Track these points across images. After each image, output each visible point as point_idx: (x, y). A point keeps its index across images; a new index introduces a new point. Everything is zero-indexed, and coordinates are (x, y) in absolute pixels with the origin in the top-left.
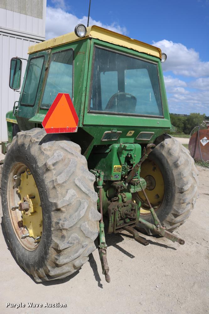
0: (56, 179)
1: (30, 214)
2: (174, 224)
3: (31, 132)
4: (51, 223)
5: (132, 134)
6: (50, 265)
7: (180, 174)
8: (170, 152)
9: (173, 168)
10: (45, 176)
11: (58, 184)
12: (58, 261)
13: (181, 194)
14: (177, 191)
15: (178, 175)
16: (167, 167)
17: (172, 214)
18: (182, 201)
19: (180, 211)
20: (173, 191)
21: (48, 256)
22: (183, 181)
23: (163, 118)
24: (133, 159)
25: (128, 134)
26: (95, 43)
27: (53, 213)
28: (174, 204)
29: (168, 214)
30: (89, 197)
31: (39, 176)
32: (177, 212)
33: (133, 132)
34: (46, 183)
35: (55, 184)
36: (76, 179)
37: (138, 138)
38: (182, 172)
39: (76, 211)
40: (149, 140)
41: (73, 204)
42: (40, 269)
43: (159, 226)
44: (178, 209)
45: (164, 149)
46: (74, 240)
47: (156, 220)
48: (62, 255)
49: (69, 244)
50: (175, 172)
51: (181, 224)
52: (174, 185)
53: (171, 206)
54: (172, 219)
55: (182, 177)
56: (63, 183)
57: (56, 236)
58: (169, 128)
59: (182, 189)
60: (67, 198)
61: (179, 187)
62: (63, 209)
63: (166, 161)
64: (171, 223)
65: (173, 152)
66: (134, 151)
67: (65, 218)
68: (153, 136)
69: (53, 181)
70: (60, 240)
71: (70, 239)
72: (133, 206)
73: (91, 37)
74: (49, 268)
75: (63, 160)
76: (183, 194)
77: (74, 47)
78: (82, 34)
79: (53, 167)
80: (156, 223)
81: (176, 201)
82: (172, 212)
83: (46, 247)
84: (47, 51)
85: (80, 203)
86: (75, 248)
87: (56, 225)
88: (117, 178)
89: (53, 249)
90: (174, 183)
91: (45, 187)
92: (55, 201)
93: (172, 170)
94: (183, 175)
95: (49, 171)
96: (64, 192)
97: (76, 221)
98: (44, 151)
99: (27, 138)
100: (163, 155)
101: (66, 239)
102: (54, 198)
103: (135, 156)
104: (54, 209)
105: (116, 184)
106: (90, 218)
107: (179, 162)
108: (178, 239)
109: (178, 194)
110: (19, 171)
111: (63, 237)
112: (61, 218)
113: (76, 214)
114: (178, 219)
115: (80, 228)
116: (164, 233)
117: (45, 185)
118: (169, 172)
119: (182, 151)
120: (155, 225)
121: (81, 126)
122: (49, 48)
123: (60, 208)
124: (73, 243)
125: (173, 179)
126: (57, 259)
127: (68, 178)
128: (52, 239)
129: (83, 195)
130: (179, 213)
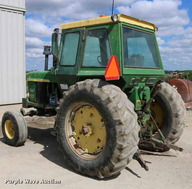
0: (117, 106)
1: (89, 136)
2: (173, 139)
3: (88, 82)
4: (116, 133)
5: (144, 80)
6: (114, 162)
7: (175, 105)
8: (166, 91)
9: (169, 101)
10: (108, 105)
11: (119, 109)
12: (121, 157)
13: (176, 118)
14: (174, 116)
15: (173, 105)
16: (165, 101)
17: (172, 132)
18: (177, 123)
19: (177, 130)
20: (171, 117)
21: (113, 155)
22: (177, 109)
23: (160, 69)
24: (146, 96)
25: (143, 80)
26: (123, 25)
27: (117, 126)
28: (173, 125)
29: (169, 133)
30: (135, 116)
31: (103, 106)
32: (175, 130)
33: (145, 78)
34: (110, 109)
35: (117, 109)
36: (127, 105)
37: (147, 83)
38: (176, 104)
39: (130, 124)
40: (153, 83)
41: (128, 120)
42: (105, 167)
43: (165, 141)
44: (175, 128)
45: (162, 90)
46: (130, 142)
47: (163, 137)
48: (123, 152)
49: (128, 144)
50: (171, 104)
51: (178, 140)
52: (172, 112)
53: (171, 126)
54: (172, 136)
55: (176, 106)
56: (121, 108)
57: (120, 140)
58: (164, 75)
59: (177, 114)
60: (125, 116)
61: (175, 113)
62: (123, 123)
63: (164, 97)
64: (171, 139)
65: (168, 91)
66: (146, 91)
67: (125, 128)
68: (156, 81)
69: (115, 107)
70: (122, 142)
71: (128, 141)
72: (148, 128)
73: (120, 21)
74: (114, 164)
75: (117, 95)
76: (178, 117)
77: (107, 27)
78: (115, 20)
79: (113, 100)
80: (163, 139)
81: (174, 123)
82: (172, 131)
83: (111, 150)
84: (81, 28)
85: (132, 119)
86: (130, 147)
87: (119, 134)
88: (138, 108)
89: (117, 149)
90: (171, 111)
91: (110, 112)
92: (118, 119)
93: (169, 102)
94: (176, 105)
95: (111, 102)
96: (122, 113)
97: (131, 129)
98: (104, 91)
99: (87, 85)
100: (161, 93)
101: (126, 141)
102: (117, 117)
103: (147, 94)
104: (118, 123)
105: (139, 112)
106: (137, 128)
107: (173, 97)
108: (178, 148)
109: (175, 118)
110: (75, 110)
111: (124, 140)
112: (122, 128)
113: (131, 125)
114: (176, 135)
115: (133, 134)
116: (169, 145)
117: (109, 111)
118: (167, 104)
119: (173, 90)
120: (162, 140)
121: (121, 75)
122: (84, 27)
123: (122, 122)
124: (130, 144)
125: (170, 109)
126: (120, 156)
127: (123, 105)
128: (117, 143)
129: (132, 115)
130: (177, 131)
